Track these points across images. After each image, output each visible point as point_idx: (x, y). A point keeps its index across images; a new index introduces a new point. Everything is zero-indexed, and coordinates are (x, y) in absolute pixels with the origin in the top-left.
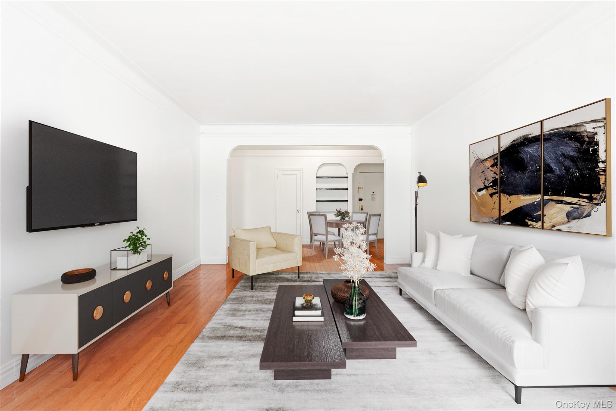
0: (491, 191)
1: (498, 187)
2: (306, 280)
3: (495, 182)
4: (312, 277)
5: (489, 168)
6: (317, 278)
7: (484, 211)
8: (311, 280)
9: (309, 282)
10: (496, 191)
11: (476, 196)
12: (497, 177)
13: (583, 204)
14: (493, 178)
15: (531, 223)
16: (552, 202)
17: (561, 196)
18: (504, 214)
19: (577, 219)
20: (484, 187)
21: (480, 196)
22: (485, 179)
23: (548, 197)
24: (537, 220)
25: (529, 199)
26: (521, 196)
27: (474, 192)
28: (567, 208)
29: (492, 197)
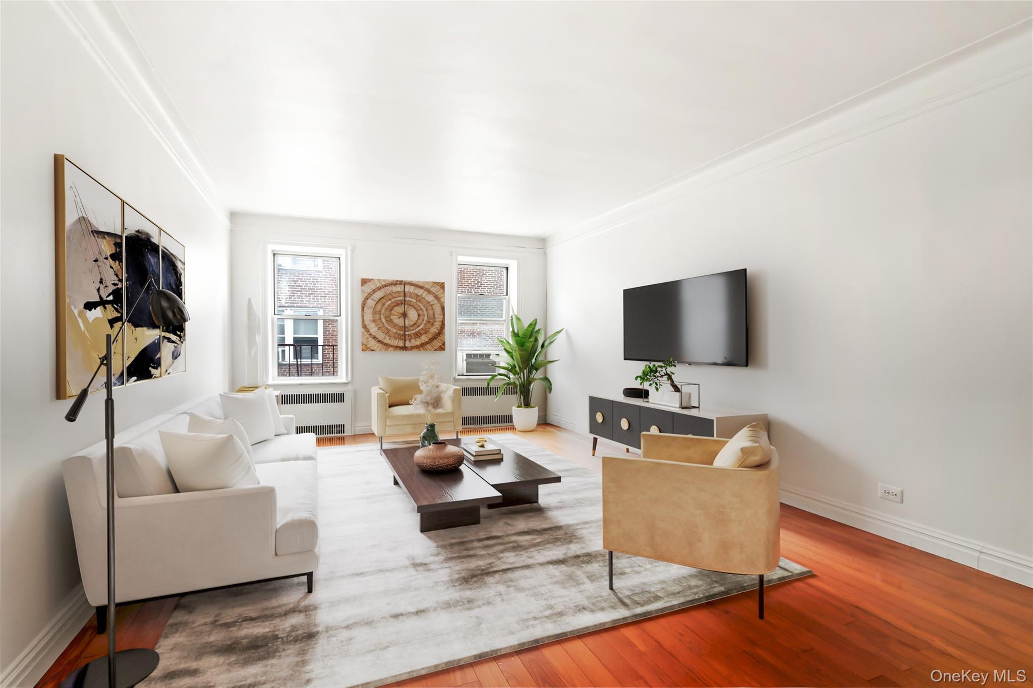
0: (112, 313)
1: (121, 308)
3: (117, 293)
5: (106, 258)
10: (119, 315)
12: (120, 286)
13: (178, 342)
14: (115, 284)
15: (153, 371)
16: (165, 340)
17: (170, 333)
18: (127, 363)
19: (176, 358)
20: (98, 300)
21: (90, 321)
22: (101, 282)
23: (163, 334)
24: (157, 364)
25: (149, 335)
26: (145, 328)
27: (76, 308)
28: (171, 346)
29: (112, 327)
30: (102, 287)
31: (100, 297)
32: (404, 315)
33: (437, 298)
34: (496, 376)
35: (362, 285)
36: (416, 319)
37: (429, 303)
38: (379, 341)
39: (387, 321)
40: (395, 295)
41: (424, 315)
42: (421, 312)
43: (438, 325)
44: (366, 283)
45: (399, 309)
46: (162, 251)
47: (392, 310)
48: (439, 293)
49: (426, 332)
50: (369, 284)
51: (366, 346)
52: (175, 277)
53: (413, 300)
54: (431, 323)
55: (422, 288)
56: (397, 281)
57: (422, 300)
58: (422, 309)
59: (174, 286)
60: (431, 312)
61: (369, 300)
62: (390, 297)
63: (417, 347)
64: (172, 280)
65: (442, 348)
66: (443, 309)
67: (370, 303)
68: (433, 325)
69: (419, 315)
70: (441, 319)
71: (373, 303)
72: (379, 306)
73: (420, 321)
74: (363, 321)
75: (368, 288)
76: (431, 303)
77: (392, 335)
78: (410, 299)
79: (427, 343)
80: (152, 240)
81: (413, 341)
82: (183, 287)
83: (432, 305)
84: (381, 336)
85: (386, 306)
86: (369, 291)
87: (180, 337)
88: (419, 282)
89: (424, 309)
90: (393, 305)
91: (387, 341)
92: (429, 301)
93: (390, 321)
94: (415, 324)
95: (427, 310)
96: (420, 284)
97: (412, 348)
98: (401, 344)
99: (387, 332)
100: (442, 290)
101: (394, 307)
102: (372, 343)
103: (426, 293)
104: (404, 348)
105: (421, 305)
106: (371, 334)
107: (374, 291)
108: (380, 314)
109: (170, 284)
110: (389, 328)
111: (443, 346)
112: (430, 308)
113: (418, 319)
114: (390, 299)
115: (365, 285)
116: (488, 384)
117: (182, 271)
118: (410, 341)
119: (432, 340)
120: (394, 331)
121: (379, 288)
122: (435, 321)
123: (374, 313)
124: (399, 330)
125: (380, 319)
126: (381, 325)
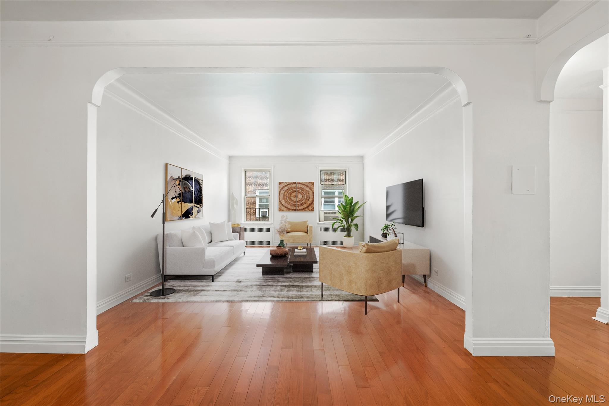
0: (178, 200)
1: (181, 198)
2: (295, 287)
3: (180, 194)
4: (287, 291)
5: (177, 185)
6: (281, 290)
7: (175, 212)
8: (290, 288)
9: (292, 286)
10: (180, 200)
11: (170, 202)
12: (180, 192)
13: (200, 207)
14: (179, 192)
15: (190, 216)
16: (195, 207)
17: (196, 204)
18: (182, 214)
19: (199, 213)
20: (175, 197)
21: (173, 202)
22: (176, 192)
23: (194, 205)
24: (192, 214)
25: (189, 205)
26: (188, 203)
27: (170, 199)
28: (197, 209)
29: (178, 203)
30: (176, 193)
31: (175, 196)
32: (296, 196)
33: (310, 189)
34: (336, 223)
35: (279, 185)
36: (301, 198)
37: (307, 191)
38: (286, 207)
39: (289, 199)
40: (292, 188)
41: (305, 196)
42: (303, 195)
43: (311, 200)
44: (281, 184)
45: (294, 194)
46: (194, 179)
47: (291, 194)
48: (312, 187)
49: (305, 204)
50: (282, 184)
51: (280, 209)
52: (199, 186)
53: (300, 190)
54: (308, 199)
55: (304, 185)
56: (293, 182)
57: (304, 190)
58: (304, 194)
59: (198, 189)
60: (308, 195)
61: (282, 191)
62: (291, 189)
63: (302, 210)
64: (198, 187)
65: (313, 210)
66: (313, 193)
67: (282, 192)
68: (308, 200)
69: (302, 196)
70: (312, 198)
71: (284, 192)
72: (286, 193)
73: (303, 199)
74: (279, 199)
75: (282, 186)
76: (308, 191)
77: (291, 205)
78: (299, 190)
79: (306, 208)
80: (191, 176)
81: (300, 207)
82: (202, 189)
83: (308, 192)
84: (286, 205)
85: (289, 193)
86: (282, 187)
87: (201, 205)
88: (303, 182)
89: (305, 194)
90: (292, 192)
91: (289, 207)
92: (307, 190)
93: (290, 199)
94: (301, 200)
95: (306, 194)
96: (303, 183)
97: (299, 210)
98: (295, 208)
99: (289, 204)
100: (313, 185)
101: (292, 193)
102: (283, 208)
103: (306, 187)
104: (295, 210)
105: (304, 192)
106: (282, 204)
107: (284, 187)
108: (286, 196)
109: (197, 189)
110: (290, 202)
111: (313, 209)
112: (307, 193)
113: (302, 198)
114: (290, 190)
115: (280, 185)
116: (333, 226)
117: (202, 183)
118: (299, 207)
119: (308, 207)
120: (292, 203)
121: (286, 186)
122: (309, 199)
123: (284, 196)
124: (294, 203)
125: (286, 198)
126: (287, 201)
